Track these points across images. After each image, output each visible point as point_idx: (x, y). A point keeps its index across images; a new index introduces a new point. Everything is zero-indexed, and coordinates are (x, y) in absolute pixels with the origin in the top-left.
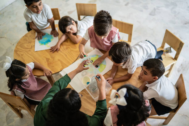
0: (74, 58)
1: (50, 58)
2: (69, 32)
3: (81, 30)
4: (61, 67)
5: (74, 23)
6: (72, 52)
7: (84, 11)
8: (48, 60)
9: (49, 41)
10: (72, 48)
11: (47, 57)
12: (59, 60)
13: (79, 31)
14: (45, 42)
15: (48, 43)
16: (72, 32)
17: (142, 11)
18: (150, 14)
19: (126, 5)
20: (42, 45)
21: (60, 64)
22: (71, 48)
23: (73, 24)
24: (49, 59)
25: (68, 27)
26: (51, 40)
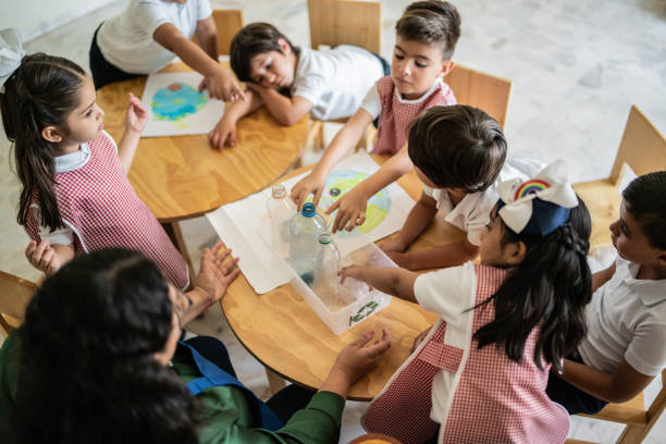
0: (270, 171)
1: (183, 166)
2: (262, 78)
3: (308, 79)
4: (215, 198)
5: (288, 51)
6: (265, 151)
7: (336, 26)
8: (171, 169)
9: (190, 109)
10: (270, 138)
11: (173, 160)
12: (213, 174)
13: (303, 79)
14: (173, 110)
15: (184, 116)
16: (272, 78)
17: (551, 69)
18: (582, 83)
19: (496, 46)
20: (161, 119)
21: (215, 187)
22: (264, 138)
23: (280, 51)
24: (177, 166)
25: (261, 56)
26: (198, 107)
